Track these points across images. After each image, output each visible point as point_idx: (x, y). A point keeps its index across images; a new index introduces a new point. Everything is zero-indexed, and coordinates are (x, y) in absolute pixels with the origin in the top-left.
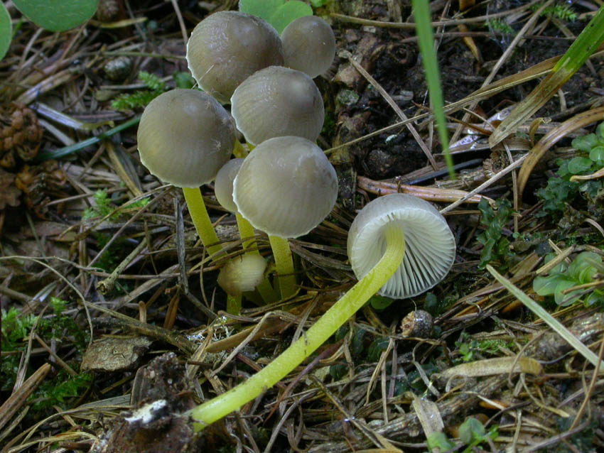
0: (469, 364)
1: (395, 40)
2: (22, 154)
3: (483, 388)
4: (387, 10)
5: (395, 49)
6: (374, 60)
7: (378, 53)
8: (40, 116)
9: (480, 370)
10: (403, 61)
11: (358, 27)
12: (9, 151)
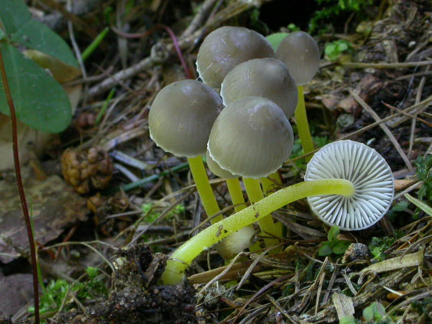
0: (379, 263)
1: (390, 79)
2: (95, 183)
3: (388, 282)
4: (385, 56)
5: (389, 85)
6: (371, 94)
7: (375, 89)
8: (117, 161)
9: (387, 266)
10: (396, 95)
11: (360, 71)
12: (84, 180)
